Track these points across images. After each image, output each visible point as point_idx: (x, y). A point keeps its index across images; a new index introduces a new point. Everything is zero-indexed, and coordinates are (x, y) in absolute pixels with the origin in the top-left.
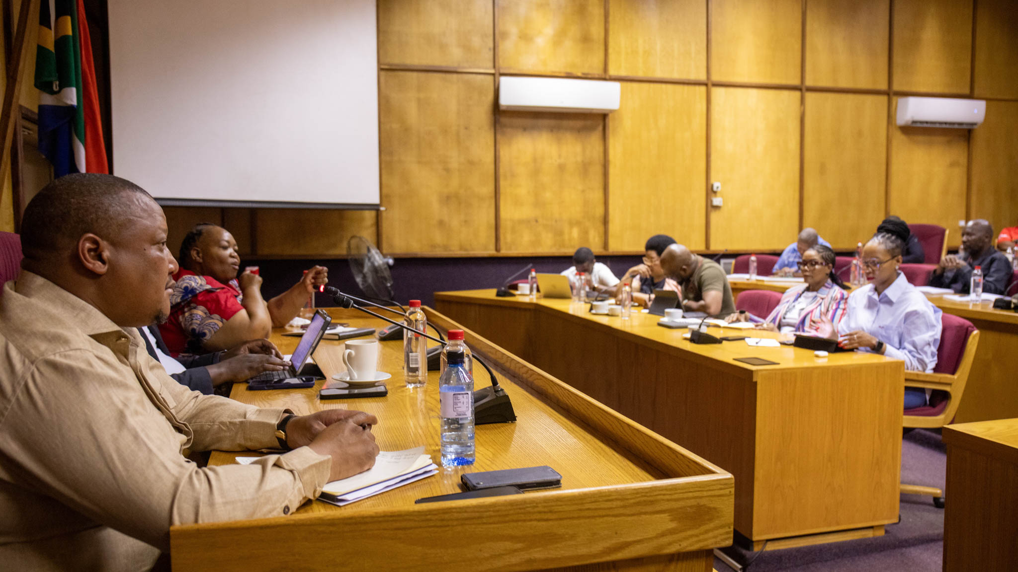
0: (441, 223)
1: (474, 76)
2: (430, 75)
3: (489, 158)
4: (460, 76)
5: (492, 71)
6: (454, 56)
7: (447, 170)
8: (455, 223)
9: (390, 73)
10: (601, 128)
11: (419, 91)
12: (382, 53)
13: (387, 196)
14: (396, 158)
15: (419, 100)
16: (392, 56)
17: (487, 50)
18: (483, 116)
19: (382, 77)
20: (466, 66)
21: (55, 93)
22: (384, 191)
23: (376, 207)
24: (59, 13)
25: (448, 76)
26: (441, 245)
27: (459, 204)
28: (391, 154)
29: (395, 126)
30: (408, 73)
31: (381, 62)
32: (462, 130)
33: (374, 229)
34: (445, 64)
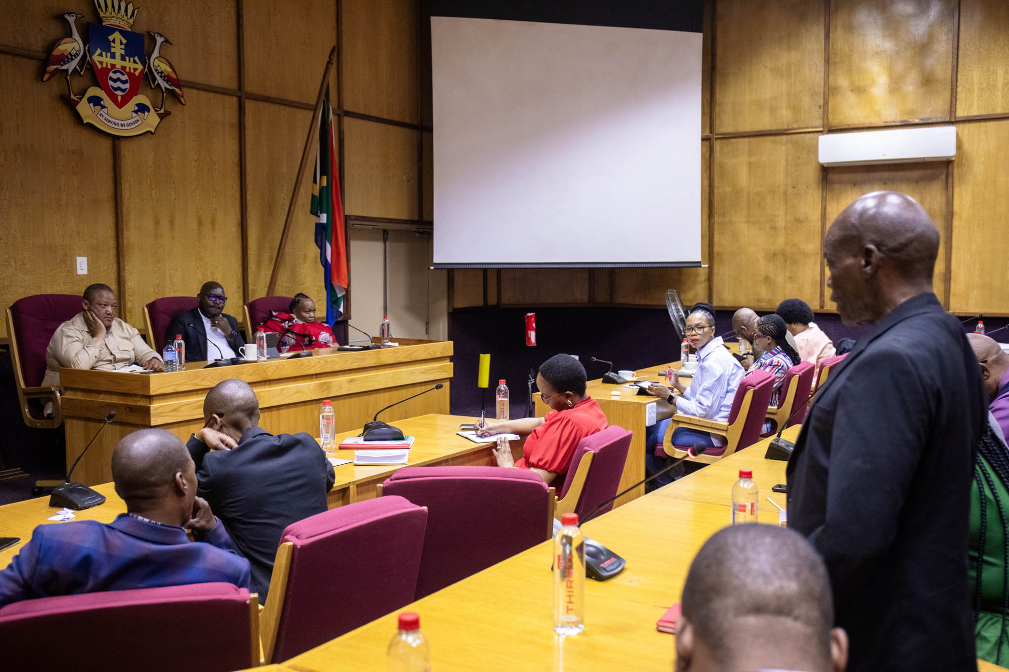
0: (767, 279)
1: (803, 135)
2: (761, 138)
4: (789, 137)
5: (821, 129)
6: (784, 118)
7: (774, 229)
8: (780, 278)
9: (723, 141)
10: (944, 176)
11: (750, 155)
12: (717, 123)
13: (719, 254)
14: (727, 219)
15: (750, 163)
16: (726, 125)
17: (817, 108)
18: (811, 174)
19: (717, 145)
20: (795, 126)
21: (319, 217)
22: (716, 249)
23: (697, 265)
24: (321, 175)
25: (778, 138)
26: (767, 299)
27: (785, 260)
28: (724, 215)
29: (728, 189)
30: (740, 140)
31: (717, 132)
32: (790, 189)
33: (707, 283)
34: (774, 127)
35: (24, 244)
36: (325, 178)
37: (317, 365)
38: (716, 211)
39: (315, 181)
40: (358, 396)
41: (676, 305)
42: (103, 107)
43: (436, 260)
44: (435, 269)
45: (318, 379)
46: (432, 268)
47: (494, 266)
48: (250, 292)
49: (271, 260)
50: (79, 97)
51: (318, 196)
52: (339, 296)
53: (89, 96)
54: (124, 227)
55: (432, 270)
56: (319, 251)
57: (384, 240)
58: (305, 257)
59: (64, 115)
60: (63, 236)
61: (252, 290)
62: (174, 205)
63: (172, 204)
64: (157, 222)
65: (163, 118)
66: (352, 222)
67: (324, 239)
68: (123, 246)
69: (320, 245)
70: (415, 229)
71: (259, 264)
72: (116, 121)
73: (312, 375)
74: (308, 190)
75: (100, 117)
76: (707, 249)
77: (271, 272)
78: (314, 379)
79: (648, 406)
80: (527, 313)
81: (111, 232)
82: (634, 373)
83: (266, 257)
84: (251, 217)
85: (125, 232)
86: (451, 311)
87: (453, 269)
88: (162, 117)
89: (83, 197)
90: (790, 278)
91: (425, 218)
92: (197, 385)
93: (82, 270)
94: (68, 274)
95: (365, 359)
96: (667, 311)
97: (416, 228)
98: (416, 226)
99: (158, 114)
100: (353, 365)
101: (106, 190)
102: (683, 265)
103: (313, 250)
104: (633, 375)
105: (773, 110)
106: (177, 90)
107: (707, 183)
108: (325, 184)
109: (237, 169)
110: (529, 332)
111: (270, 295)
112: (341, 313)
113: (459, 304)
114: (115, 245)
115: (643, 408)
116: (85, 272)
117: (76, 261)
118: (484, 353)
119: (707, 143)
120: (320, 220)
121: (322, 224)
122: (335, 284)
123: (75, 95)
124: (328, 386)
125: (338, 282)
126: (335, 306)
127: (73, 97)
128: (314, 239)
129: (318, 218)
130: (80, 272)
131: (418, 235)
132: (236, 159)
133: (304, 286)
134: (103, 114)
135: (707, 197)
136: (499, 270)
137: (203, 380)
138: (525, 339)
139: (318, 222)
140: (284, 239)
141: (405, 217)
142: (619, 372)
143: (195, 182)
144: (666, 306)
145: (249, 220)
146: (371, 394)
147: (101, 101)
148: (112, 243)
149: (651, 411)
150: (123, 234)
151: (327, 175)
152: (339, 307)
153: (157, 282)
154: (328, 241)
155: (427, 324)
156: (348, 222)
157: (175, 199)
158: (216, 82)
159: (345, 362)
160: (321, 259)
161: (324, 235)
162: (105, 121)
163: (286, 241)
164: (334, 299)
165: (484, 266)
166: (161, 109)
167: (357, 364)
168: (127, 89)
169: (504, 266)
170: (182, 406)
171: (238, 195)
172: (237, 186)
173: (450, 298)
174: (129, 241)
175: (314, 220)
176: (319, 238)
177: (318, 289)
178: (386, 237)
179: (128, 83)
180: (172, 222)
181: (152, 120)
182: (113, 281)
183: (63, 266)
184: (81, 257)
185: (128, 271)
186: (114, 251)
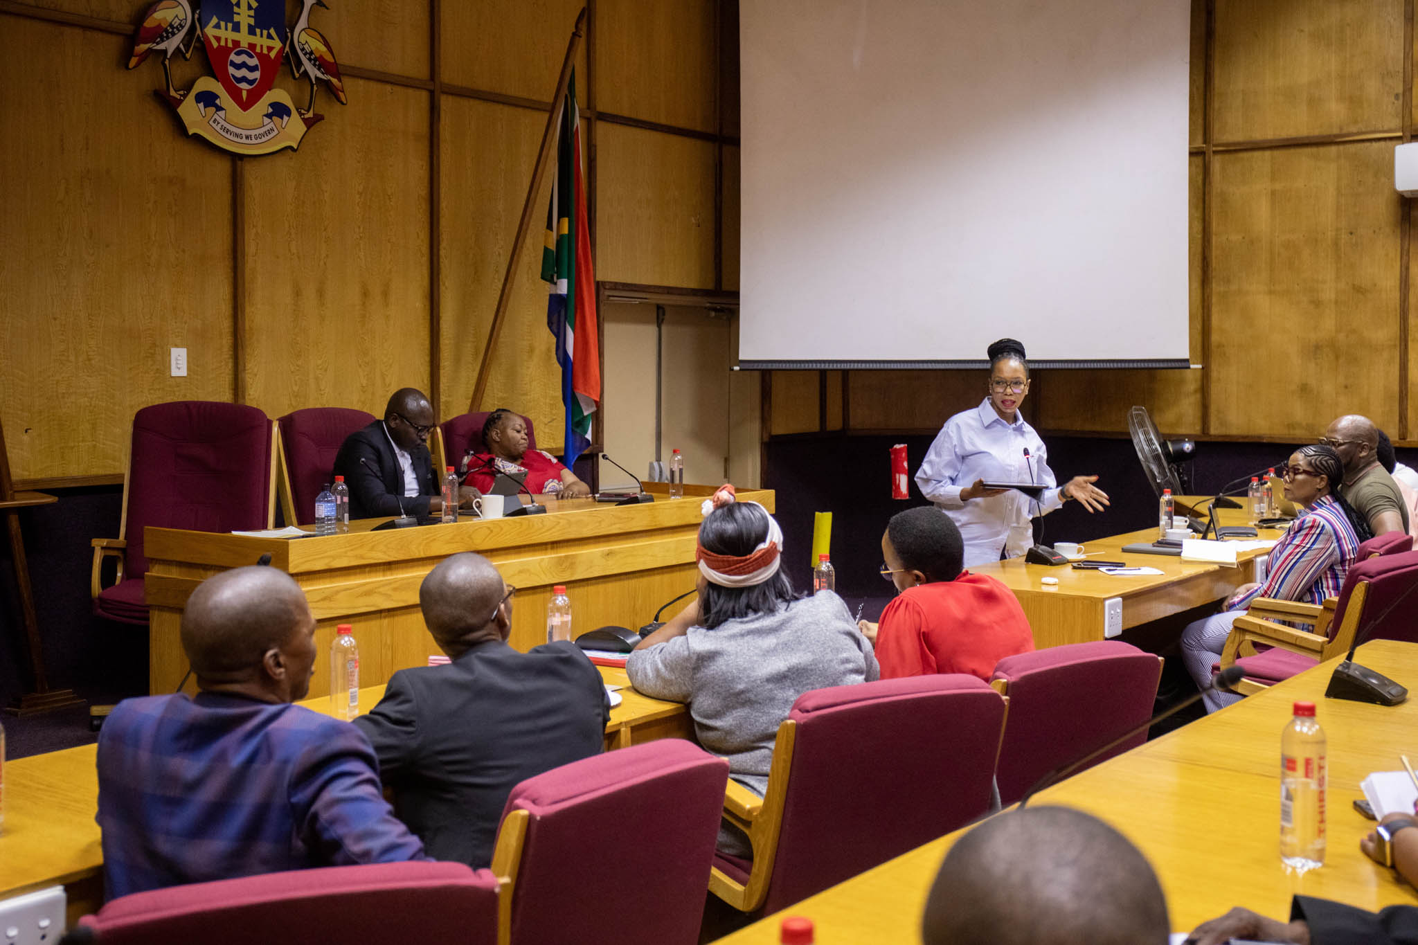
0: (1304, 389)
1: (1368, 144)
2: (1292, 151)
3: (1389, 281)
4: (1341, 147)
5: (1400, 134)
6: (1335, 116)
7: (1317, 303)
8: (1328, 388)
9: (1227, 156)
11: (1273, 179)
12: (1216, 126)
13: (1220, 346)
14: (1234, 287)
15: (1273, 193)
16: (1232, 129)
17: (1393, 99)
18: (1381, 210)
19: (1216, 163)
20: (1354, 129)
21: (556, 284)
22: (1215, 338)
23: (1182, 364)
24: (560, 216)
25: (1322, 150)
26: (1304, 424)
27: (1337, 358)
28: (1228, 281)
29: (1235, 237)
30: (1257, 154)
31: (1215, 142)
32: (1344, 237)
33: (1198, 396)
34: (1316, 132)
35: (92, 327)
36: (565, 221)
37: (553, 527)
38: (1214, 274)
39: (550, 227)
40: (620, 580)
41: (1146, 433)
42: (219, 108)
43: (743, 356)
44: (740, 370)
45: (555, 551)
46: (737, 368)
47: (839, 366)
48: (442, 407)
49: (476, 354)
50: (182, 92)
51: (554, 250)
52: (585, 414)
53: (196, 92)
54: (247, 299)
55: (737, 371)
56: (554, 340)
57: (658, 322)
58: (531, 350)
59: (157, 121)
60: (152, 314)
61: (447, 402)
62: (325, 264)
64: (297, 293)
65: (312, 125)
66: (607, 293)
67: (562, 319)
68: (244, 330)
69: (556, 331)
70: (708, 305)
71: (457, 360)
72: (239, 131)
73: (546, 544)
74: (539, 240)
75: (214, 125)
76: (1199, 338)
77: (476, 374)
78: (549, 551)
79: (1107, 602)
80: (895, 444)
81: (225, 308)
82: (1081, 546)
83: (468, 349)
84: (446, 284)
85: (248, 309)
86: (766, 439)
87: (770, 371)
88: (309, 123)
89: (184, 251)
90: (1346, 387)
91: (726, 286)
92: (362, 557)
93: (179, 368)
94: (157, 375)
95: (632, 519)
96: (1131, 442)
97: (710, 303)
98: (710, 300)
99: (304, 120)
100: (614, 527)
101: (219, 241)
102: (1157, 365)
103: (545, 338)
104: (1079, 551)
105: (1314, 103)
106: (334, 81)
107: (1198, 226)
108: (565, 231)
109: (425, 206)
110: (897, 476)
111: (474, 411)
112: (588, 441)
113: (779, 429)
114: (232, 330)
115: (1100, 606)
116: (183, 372)
117: (170, 355)
118: (822, 511)
119: (1199, 160)
120: (556, 290)
121: (560, 296)
122: (580, 394)
123: (176, 91)
124: (571, 563)
125: (585, 391)
126: (578, 430)
127: (173, 93)
128: (545, 320)
129: (553, 286)
130: (175, 372)
131: (713, 314)
132: (423, 191)
133: (529, 397)
134: (218, 118)
135: (1199, 249)
136: (845, 374)
137: (372, 549)
138: (891, 488)
139: (552, 292)
140: (498, 322)
141: (692, 284)
142: (1056, 544)
143: (359, 228)
144: (1129, 434)
145: (442, 288)
146: (642, 576)
147: (217, 99)
148: (226, 325)
149: (1112, 612)
150: (243, 312)
151: (568, 216)
152: (586, 433)
153: (296, 389)
154: (569, 325)
155: (727, 460)
156: (601, 293)
157: (327, 256)
158: (395, 67)
159: (600, 522)
160: (557, 354)
161: (563, 313)
162: (221, 132)
163: (501, 323)
164: (576, 419)
165: (823, 366)
166: (308, 111)
167: (618, 526)
168: (257, 79)
169: (856, 366)
170: (337, 592)
171: (425, 249)
172: (424, 235)
173: (765, 420)
174: (253, 321)
175: (547, 289)
176: (555, 319)
177: (552, 402)
178: (661, 317)
179: (258, 70)
180: (321, 293)
181: (294, 128)
182: (227, 386)
183: (150, 363)
184: (178, 347)
185: (250, 371)
186: (229, 338)
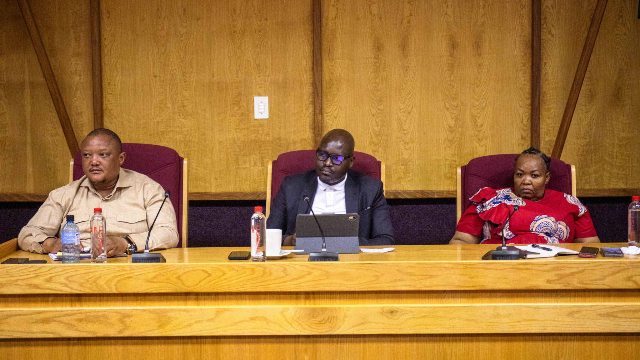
35: (185, 82)
60: (237, 71)
63: (405, 21)
64: (378, 47)
68: (322, 81)
81: (305, 63)
85: (328, 64)
89: (266, 19)
93: (261, 113)
94: (243, 118)
116: (266, 115)
117: (253, 102)
130: (257, 116)
148: (307, 77)
150: (323, 67)
174: (332, 73)
180: (404, 47)
182: (308, 127)
183: (236, 108)
184: (262, 96)
185: (330, 114)
186: (310, 87)
